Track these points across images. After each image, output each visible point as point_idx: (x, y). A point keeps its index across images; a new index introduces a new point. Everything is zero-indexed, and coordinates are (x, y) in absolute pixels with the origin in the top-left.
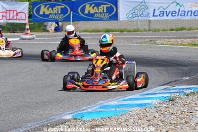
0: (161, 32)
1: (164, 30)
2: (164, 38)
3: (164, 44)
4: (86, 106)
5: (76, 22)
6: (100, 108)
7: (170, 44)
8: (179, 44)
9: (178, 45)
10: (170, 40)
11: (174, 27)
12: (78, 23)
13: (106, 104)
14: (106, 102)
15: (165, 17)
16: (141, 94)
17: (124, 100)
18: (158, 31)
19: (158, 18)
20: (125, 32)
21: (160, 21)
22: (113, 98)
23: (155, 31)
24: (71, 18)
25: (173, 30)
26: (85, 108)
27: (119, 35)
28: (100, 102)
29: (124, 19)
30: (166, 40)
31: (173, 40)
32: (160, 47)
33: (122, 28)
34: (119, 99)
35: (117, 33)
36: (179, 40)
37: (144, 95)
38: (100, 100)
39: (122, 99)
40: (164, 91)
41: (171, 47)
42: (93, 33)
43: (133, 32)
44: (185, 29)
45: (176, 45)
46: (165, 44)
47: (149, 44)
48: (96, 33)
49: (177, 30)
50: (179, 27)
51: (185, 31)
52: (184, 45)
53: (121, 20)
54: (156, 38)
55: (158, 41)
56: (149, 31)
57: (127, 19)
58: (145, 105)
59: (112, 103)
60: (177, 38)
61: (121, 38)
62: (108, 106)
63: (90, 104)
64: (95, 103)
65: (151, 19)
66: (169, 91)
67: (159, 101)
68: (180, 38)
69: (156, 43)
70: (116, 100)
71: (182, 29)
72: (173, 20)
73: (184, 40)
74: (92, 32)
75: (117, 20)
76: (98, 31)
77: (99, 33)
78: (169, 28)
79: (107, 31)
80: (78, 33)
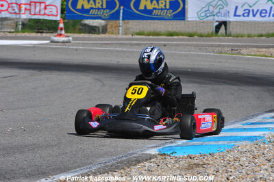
0: (245, 38)
1: (249, 36)
2: (251, 47)
3: (251, 55)
5: (126, 21)
7: (260, 56)
9: (272, 56)
11: (263, 32)
12: (128, 23)
15: (251, 18)
18: (242, 37)
19: (242, 19)
20: (195, 37)
21: (244, 22)
23: (237, 37)
24: (121, 14)
25: (261, 36)
27: (188, 40)
29: (194, 19)
30: (254, 49)
31: (264, 50)
32: (248, 59)
33: (190, 31)
35: (185, 37)
37: (247, 124)
42: (151, 37)
43: (207, 36)
45: (269, 57)
46: (254, 55)
47: (231, 54)
48: (155, 37)
50: (271, 32)
53: (189, 19)
54: (239, 46)
55: (244, 51)
57: (198, 19)
58: (256, 138)
60: (269, 47)
61: (191, 45)
65: (231, 20)
67: (273, 133)
69: (240, 53)
72: (262, 23)
74: (149, 35)
75: (184, 19)
76: (158, 34)
77: (159, 37)
78: (256, 33)
79: (171, 34)
80: (130, 36)
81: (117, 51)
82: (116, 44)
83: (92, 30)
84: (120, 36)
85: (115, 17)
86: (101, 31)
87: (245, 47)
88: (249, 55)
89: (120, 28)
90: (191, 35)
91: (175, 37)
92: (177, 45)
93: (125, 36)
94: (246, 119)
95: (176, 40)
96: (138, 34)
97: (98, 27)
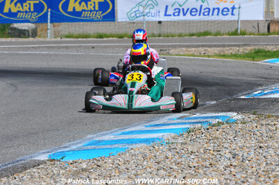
0: (176, 38)
1: (180, 35)
2: (180, 46)
3: (180, 55)
4: (70, 142)
5: (55, 24)
6: (89, 145)
7: (188, 55)
8: (202, 55)
9: (200, 56)
10: (190, 49)
11: (194, 32)
12: (59, 26)
13: (97, 139)
14: (97, 137)
15: (181, 17)
16: (148, 124)
17: (123, 134)
18: (173, 36)
20: (126, 38)
21: (175, 22)
22: (108, 130)
23: (168, 37)
24: (49, 17)
25: (193, 35)
26: (67, 144)
27: (117, 42)
28: (89, 136)
29: (124, 20)
30: (183, 49)
31: (193, 49)
32: (175, 59)
33: (121, 32)
34: (117, 131)
35: (114, 38)
36: (202, 50)
37: (151, 126)
38: (89, 133)
39: (120, 132)
40: (180, 121)
41: (191, 60)
42: (80, 39)
44: (210, 34)
45: (197, 56)
46: (182, 55)
48: (85, 39)
49: (199, 35)
50: (202, 31)
51: (209, 36)
52: (209, 56)
53: (119, 20)
54: (168, 46)
55: (172, 51)
56: (160, 36)
57: (128, 20)
58: (153, 140)
59: (106, 138)
60: (198, 46)
61: (120, 47)
62: (99, 141)
63: (74, 139)
64: (81, 138)
65: (161, 20)
66: (187, 121)
67: (173, 135)
68: (203, 46)
69: (168, 54)
70: (111, 133)
71: (206, 34)
72: (193, 22)
73: (209, 49)
74: (78, 38)
75: (114, 21)
76: (87, 37)
77: (88, 39)
78: (187, 32)
79: (101, 36)
80: (59, 39)
81: (43, 55)
82: (44, 47)
83: (21, 34)
84: (48, 39)
85: (43, 19)
86: (30, 34)
87: (175, 47)
88: (177, 55)
89: (49, 31)
90: (121, 37)
91: (105, 39)
92: (106, 47)
93: (53, 39)
94: (150, 121)
95: (106, 42)
96: (67, 37)
97: (28, 31)
